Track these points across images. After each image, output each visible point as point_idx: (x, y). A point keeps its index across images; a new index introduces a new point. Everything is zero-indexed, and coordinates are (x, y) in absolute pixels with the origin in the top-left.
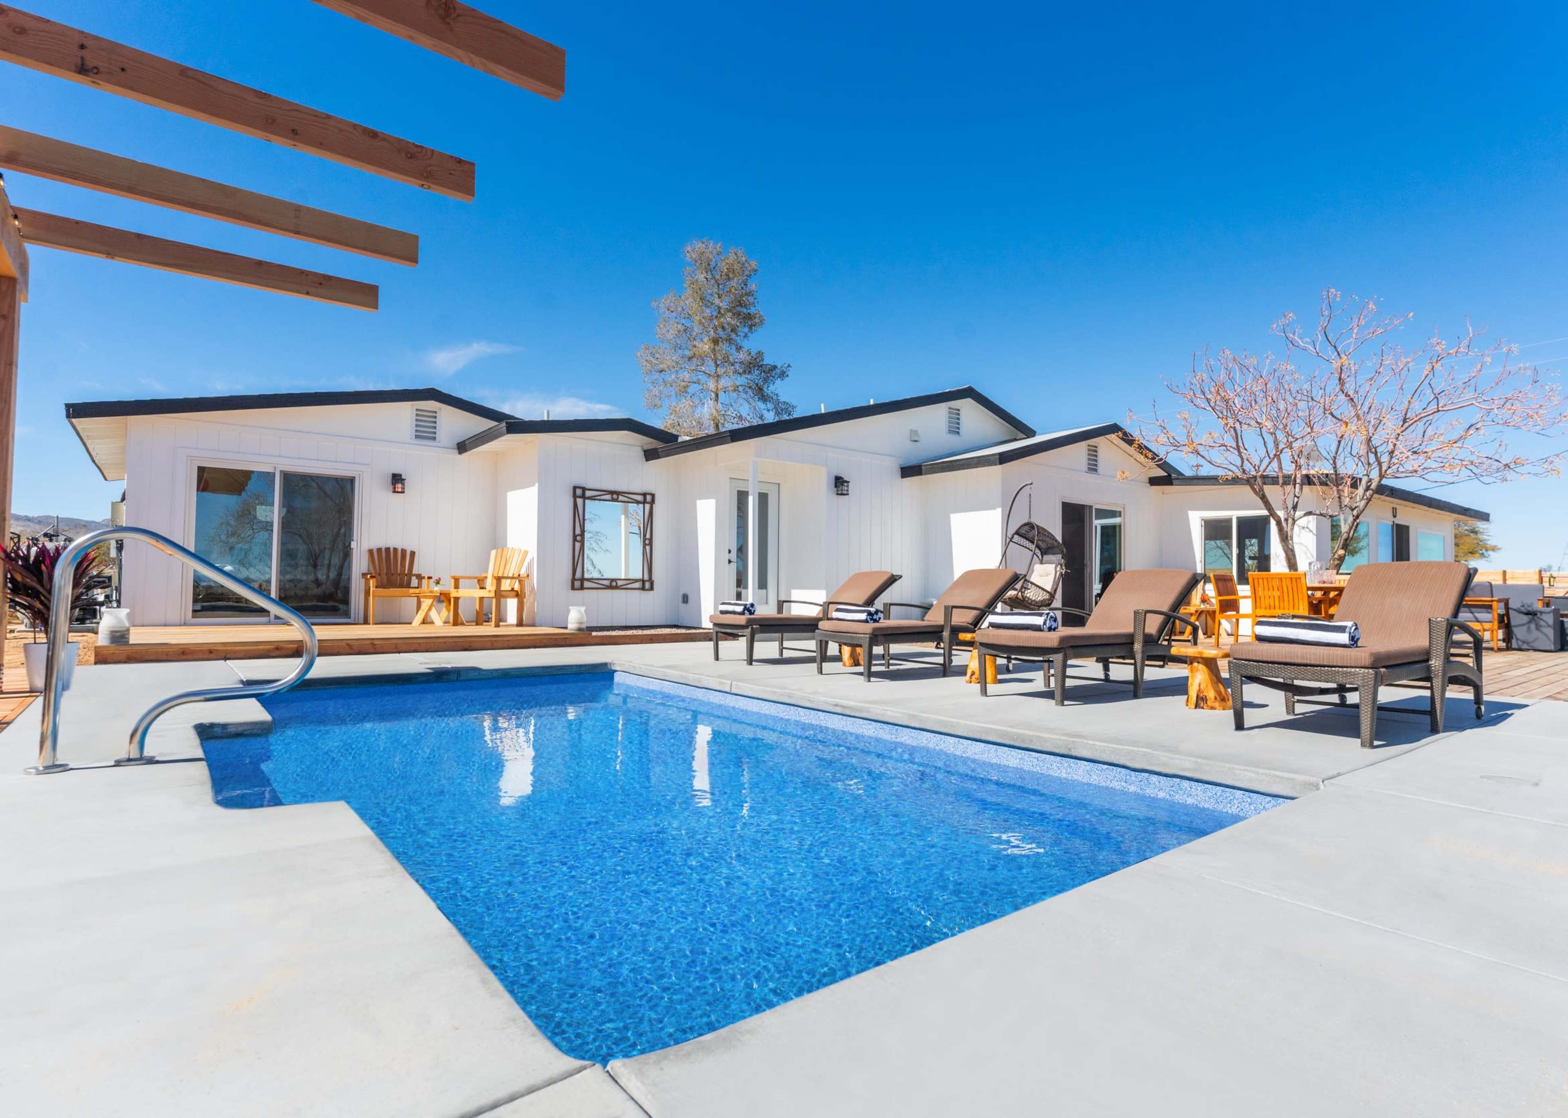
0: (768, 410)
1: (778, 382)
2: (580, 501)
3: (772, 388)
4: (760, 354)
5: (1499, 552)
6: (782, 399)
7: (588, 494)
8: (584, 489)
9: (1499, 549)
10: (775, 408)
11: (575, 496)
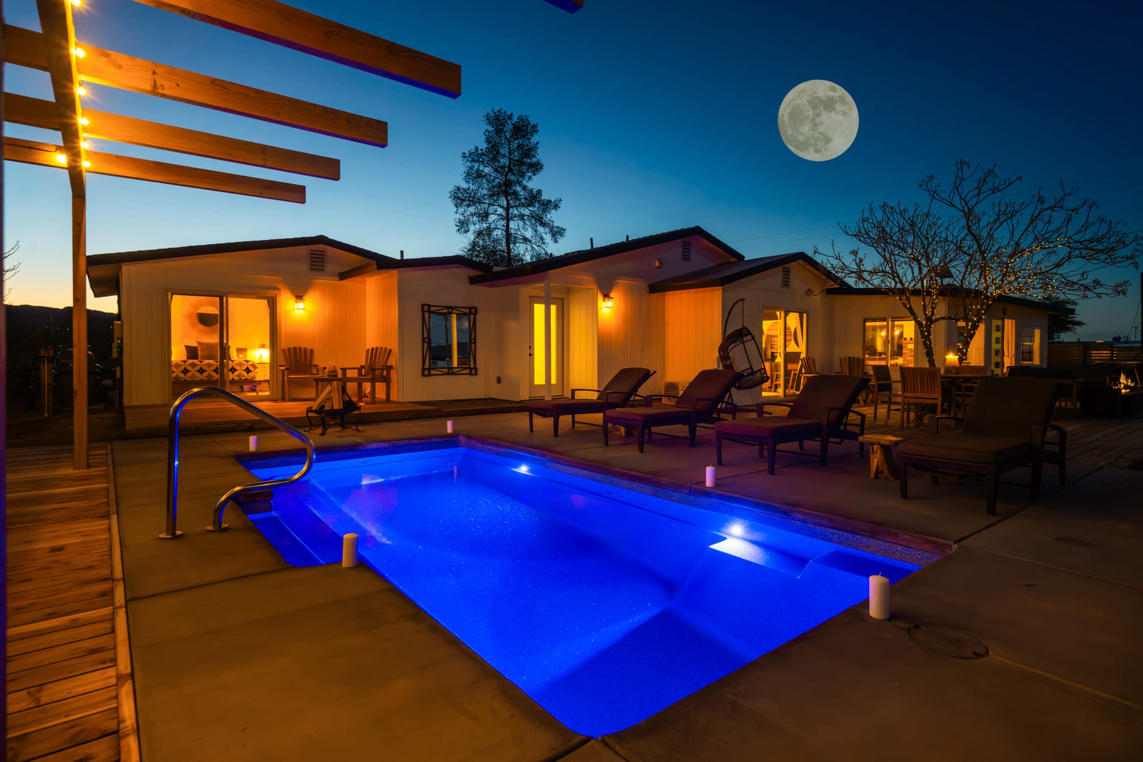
0: (546, 233)
1: (553, 212)
2: (426, 315)
3: (549, 216)
4: (539, 192)
5: (1083, 326)
6: (555, 225)
7: (432, 309)
8: (429, 306)
9: (1083, 324)
10: (551, 231)
11: (423, 311)
